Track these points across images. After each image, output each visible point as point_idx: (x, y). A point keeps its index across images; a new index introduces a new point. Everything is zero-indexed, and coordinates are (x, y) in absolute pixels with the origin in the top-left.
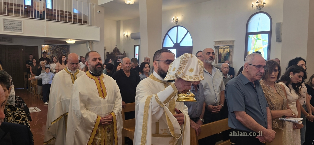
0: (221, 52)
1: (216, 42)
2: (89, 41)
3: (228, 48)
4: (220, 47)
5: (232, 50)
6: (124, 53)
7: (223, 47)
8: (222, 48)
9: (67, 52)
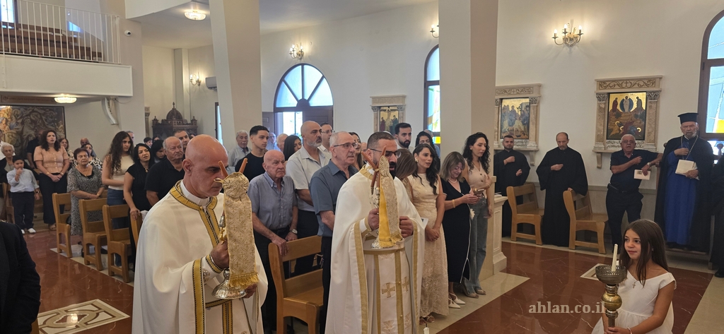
0: (385, 119)
1: (374, 99)
2: (108, 98)
3: (395, 110)
4: (382, 108)
5: (403, 113)
6: (194, 121)
7: (387, 108)
8: (385, 110)
9: (57, 122)
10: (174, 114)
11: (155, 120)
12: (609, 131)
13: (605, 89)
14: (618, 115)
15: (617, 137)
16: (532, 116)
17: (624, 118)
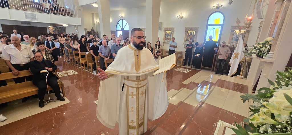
2: (76, 26)
6: (97, 32)
9: (64, 31)
10: (93, 30)
11: (88, 31)
12: (187, 39)
13: (187, 29)
14: (189, 36)
15: (188, 41)
16: (172, 35)
17: (190, 37)
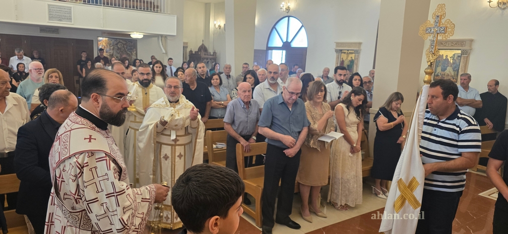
0: (344, 59)
1: (338, 44)
2: (162, 36)
3: (352, 53)
4: (343, 51)
5: (358, 56)
6: (215, 53)
7: (346, 51)
8: (345, 53)
9: (133, 50)
11: (191, 51)
16: (461, 65)
